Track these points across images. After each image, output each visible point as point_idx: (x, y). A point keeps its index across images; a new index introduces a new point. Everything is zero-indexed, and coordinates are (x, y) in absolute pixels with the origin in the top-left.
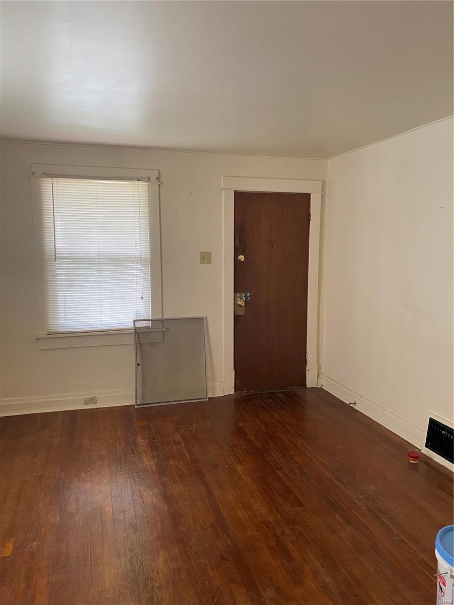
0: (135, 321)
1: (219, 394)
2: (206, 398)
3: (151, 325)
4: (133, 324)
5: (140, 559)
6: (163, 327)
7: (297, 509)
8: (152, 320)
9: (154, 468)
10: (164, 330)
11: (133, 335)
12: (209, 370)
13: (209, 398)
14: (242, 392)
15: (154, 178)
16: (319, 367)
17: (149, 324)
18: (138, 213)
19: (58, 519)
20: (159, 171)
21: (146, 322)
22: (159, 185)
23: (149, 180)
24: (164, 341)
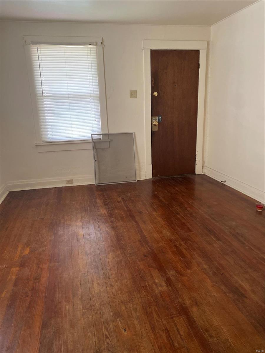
0: (92, 135)
1: (143, 178)
2: (135, 181)
3: (102, 137)
4: (91, 137)
5: (99, 256)
6: (109, 139)
7: (189, 233)
8: (102, 134)
9: (106, 214)
10: (110, 140)
11: (91, 144)
12: (137, 164)
13: (137, 181)
14: (157, 177)
15: (99, 43)
16: (204, 162)
17: (101, 137)
18: (91, 66)
19: (53, 238)
20: (103, 38)
21: (99, 136)
22: (103, 47)
23: (96, 44)
24: (109, 147)
